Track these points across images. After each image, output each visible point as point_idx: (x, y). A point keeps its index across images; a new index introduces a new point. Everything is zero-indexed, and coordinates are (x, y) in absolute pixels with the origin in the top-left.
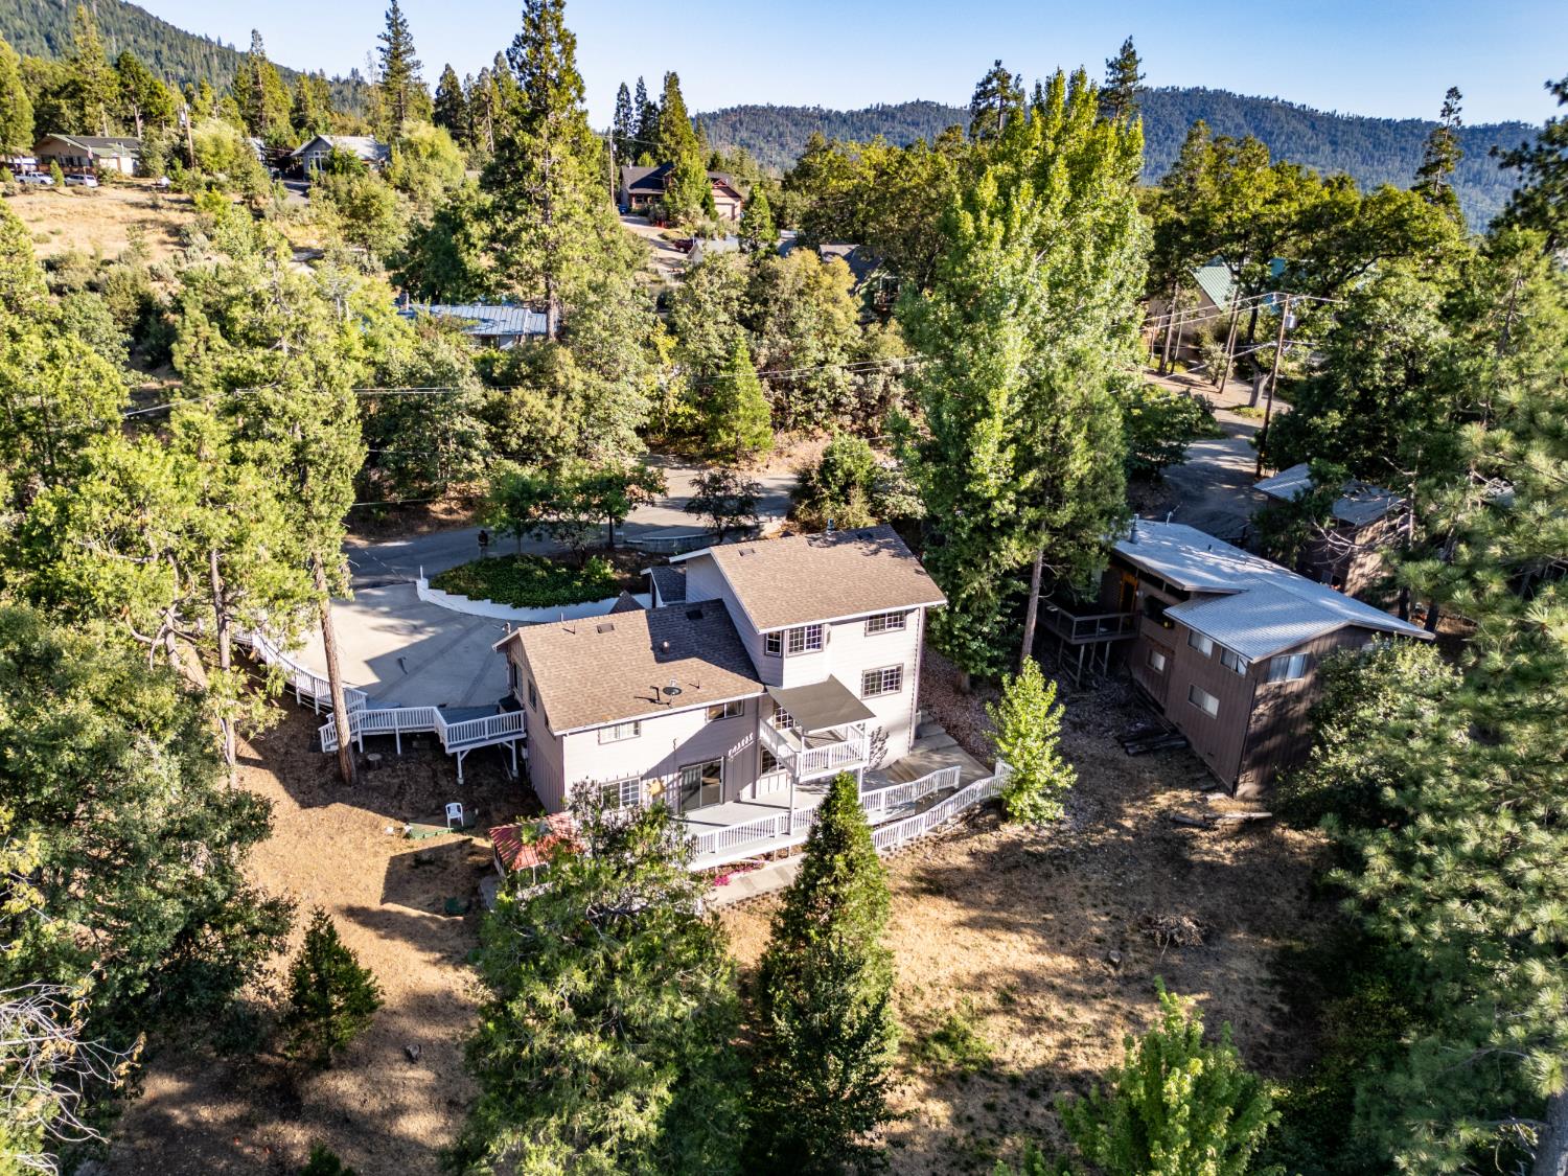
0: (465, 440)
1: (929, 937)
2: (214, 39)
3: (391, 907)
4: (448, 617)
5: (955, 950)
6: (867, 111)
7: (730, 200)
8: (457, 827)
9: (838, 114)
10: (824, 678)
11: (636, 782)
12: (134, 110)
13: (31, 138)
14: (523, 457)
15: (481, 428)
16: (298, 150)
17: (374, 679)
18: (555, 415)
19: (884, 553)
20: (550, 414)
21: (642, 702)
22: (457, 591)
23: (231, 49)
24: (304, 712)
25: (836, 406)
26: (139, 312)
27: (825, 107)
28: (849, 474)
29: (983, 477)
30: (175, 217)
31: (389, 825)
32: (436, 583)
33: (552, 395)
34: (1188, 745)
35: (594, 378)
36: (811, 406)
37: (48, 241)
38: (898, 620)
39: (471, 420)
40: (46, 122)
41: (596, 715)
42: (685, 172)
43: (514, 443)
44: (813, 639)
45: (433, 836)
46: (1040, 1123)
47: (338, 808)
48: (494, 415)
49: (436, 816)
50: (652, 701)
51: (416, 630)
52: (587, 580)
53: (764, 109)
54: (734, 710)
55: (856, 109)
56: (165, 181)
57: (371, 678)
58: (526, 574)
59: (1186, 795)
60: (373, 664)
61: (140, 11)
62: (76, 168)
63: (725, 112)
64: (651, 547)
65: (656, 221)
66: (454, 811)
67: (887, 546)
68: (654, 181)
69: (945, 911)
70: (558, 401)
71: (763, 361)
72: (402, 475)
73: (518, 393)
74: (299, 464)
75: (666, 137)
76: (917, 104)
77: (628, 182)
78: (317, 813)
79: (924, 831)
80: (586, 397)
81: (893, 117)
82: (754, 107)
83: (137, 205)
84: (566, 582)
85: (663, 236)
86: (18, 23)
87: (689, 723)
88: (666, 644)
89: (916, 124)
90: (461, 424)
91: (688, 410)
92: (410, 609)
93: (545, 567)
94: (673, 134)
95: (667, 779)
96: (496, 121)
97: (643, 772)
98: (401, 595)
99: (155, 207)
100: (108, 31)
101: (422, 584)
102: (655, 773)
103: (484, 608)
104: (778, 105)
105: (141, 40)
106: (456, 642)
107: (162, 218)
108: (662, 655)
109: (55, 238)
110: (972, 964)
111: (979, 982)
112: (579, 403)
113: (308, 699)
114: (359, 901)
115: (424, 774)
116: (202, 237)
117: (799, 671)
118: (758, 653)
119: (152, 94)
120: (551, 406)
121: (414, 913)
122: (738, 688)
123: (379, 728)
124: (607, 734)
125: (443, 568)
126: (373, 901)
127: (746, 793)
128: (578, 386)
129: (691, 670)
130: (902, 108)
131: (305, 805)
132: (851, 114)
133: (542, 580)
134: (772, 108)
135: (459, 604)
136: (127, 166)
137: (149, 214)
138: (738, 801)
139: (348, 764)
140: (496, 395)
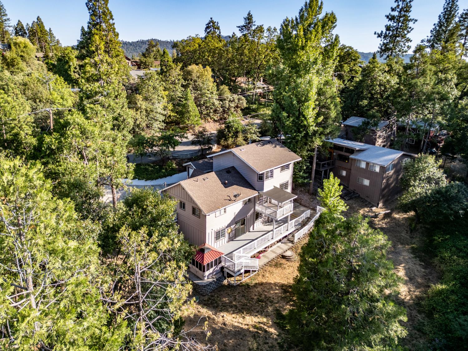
6: (137, 42)
9: (129, 42)
11: (224, 229)
18: (138, 116)
21: (227, 201)
25: (215, 111)
28: (236, 129)
33: (137, 110)
34: (359, 195)
36: (208, 111)
44: (272, 174)
50: (230, 200)
52: (166, 169)
54: (250, 200)
55: (134, 41)
58: (146, 169)
59: (366, 209)
64: (181, 157)
67: (278, 145)
70: (139, 112)
79: (307, 231)
81: (146, 43)
84: (160, 170)
87: (236, 208)
88: (226, 182)
91: (174, 114)
93: (152, 167)
95: (232, 227)
97: (226, 226)
102: (229, 226)
108: (226, 185)
112: (144, 113)
117: (269, 185)
120: (137, 114)
122: (249, 194)
124: (218, 213)
127: (251, 229)
128: (144, 107)
129: (236, 189)
130: (148, 41)
133: (152, 171)
138: (249, 232)
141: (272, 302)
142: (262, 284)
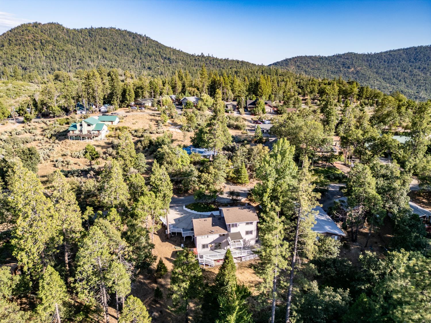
0: (194, 181)
1: (248, 275)
2: (172, 47)
3: (172, 258)
4: (188, 212)
5: (251, 277)
6: (333, 56)
7: (270, 108)
8: (183, 248)
9: (325, 57)
10: (238, 231)
11: (208, 244)
12: (152, 91)
13: (134, 100)
14: (203, 184)
15: (197, 179)
16: (181, 100)
17: (175, 223)
19: (251, 211)
20: (208, 177)
21: (208, 233)
22: (189, 208)
23: (175, 49)
24: (164, 227)
26: (149, 143)
27: (321, 55)
29: (265, 202)
30: (158, 118)
31: (173, 246)
32: (186, 207)
35: (216, 171)
37: (135, 124)
38: (252, 223)
39: (195, 178)
40: (137, 95)
41: (201, 234)
42: (259, 103)
43: (202, 182)
44: (236, 225)
45: (179, 249)
46: (254, 303)
47: (167, 243)
48: (199, 177)
49: (180, 246)
50: (210, 233)
51: (182, 214)
52: (210, 208)
53: (304, 57)
54: (224, 235)
55: (330, 55)
56: (156, 108)
57: (174, 223)
58: (200, 206)
60: (175, 220)
61: (157, 42)
62: (141, 106)
63: (293, 58)
64: (221, 202)
65: (252, 114)
66: (182, 245)
67: (252, 210)
68: (254, 104)
69: (251, 271)
70: (210, 175)
71: (248, 167)
72: (185, 186)
73: (203, 174)
74: (164, 196)
75: (260, 90)
76: (349, 54)
77: (248, 104)
78: (164, 243)
79: (252, 258)
80: (214, 174)
81: (341, 57)
82: (301, 56)
83: (151, 115)
84: (206, 208)
85: (252, 119)
86: (132, 47)
87: (216, 236)
89: (348, 59)
90: (193, 179)
91: (234, 175)
92: (181, 211)
93: (203, 205)
94: (261, 89)
95: (213, 244)
96: (223, 87)
98: (180, 208)
99: (154, 116)
100: (150, 47)
101: (184, 207)
102: (211, 243)
103: (193, 212)
104: (308, 55)
105: (157, 49)
106: (188, 217)
107: (155, 118)
108: (213, 225)
109: (137, 123)
110: (253, 279)
111: (252, 282)
113: (165, 225)
114: (167, 257)
115: (179, 239)
116: (161, 124)
117: (233, 230)
118: (228, 227)
119: (156, 88)
120: (208, 176)
121: (174, 259)
122: (224, 232)
123: (174, 231)
124: (203, 237)
125: (188, 204)
126: (169, 257)
128: (213, 172)
129: (217, 228)
130: (344, 55)
131: (162, 242)
132: (329, 57)
133: (202, 207)
134: (306, 56)
135: (189, 210)
136: (150, 104)
137: (153, 117)
138: (224, 249)
139: (169, 236)
140: (200, 173)
141: (208, 279)
142: (211, 272)
